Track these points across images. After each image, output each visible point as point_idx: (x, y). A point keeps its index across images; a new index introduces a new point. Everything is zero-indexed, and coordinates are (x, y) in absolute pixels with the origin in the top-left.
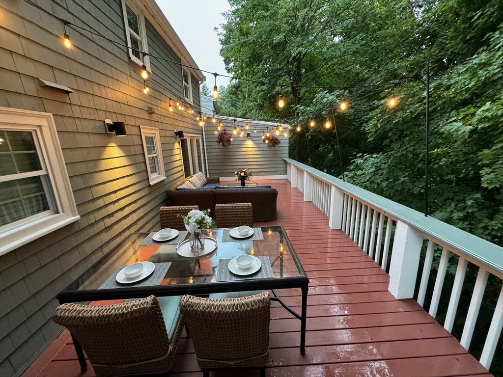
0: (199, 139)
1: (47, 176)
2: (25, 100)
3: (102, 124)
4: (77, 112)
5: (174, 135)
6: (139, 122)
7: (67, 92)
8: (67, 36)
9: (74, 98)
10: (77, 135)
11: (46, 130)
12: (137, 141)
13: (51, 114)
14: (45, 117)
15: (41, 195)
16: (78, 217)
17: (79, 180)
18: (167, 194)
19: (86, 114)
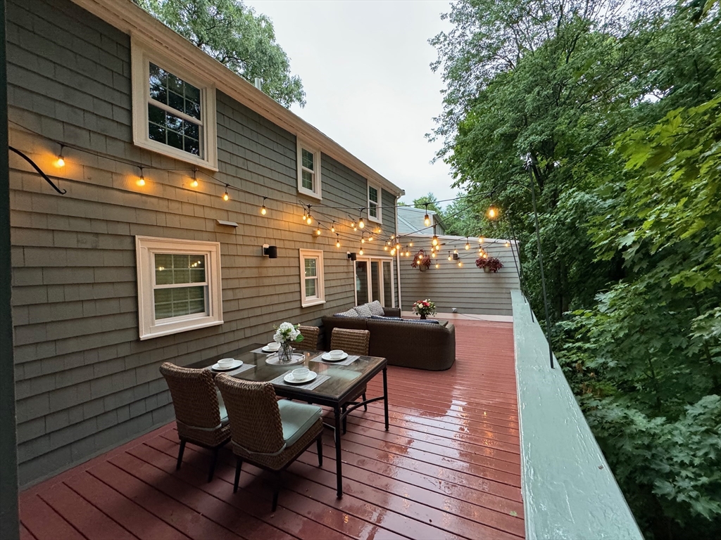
0: (389, 263)
1: (207, 286)
2: (205, 235)
3: (261, 248)
4: (240, 240)
5: (346, 257)
6: (298, 245)
7: (235, 227)
8: (226, 193)
9: (240, 230)
10: (236, 258)
11: (214, 255)
12: (294, 262)
13: (219, 243)
14: (216, 245)
15: (201, 301)
16: (222, 322)
17: (230, 293)
18: (322, 321)
19: (247, 241)
